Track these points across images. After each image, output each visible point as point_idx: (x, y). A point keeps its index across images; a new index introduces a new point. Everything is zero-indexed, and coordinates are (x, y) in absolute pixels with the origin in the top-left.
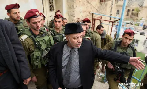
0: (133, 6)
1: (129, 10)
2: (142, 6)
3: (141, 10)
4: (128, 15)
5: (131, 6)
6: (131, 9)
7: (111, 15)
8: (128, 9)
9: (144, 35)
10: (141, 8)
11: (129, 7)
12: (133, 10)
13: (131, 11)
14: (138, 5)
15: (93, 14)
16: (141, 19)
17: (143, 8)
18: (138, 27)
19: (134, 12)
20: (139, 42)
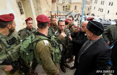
0: (66, 3)
2: (71, 3)
4: (64, 10)
7: (57, 11)
11: (63, 4)
13: (65, 7)
14: (69, 3)
15: (51, 12)
16: (72, 12)
17: (72, 4)
19: (67, 7)
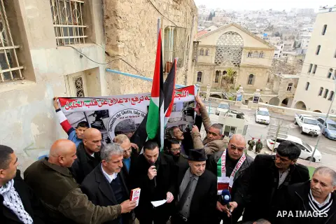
0: (224, 64)
1: (218, 72)
2: (239, 65)
3: (237, 71)
4: (216, 81)
5: (221, 65)
6: (222, 71)
8: (216, 70)
9: (243, 118)
10: (237, 67)
11: (217, 67)
12: (225, 72)
13: (222, 73)
14: (232, 64)
16: (238, 89)
17: (241, 68)
18: (235, 103)
20: (237, 130)
